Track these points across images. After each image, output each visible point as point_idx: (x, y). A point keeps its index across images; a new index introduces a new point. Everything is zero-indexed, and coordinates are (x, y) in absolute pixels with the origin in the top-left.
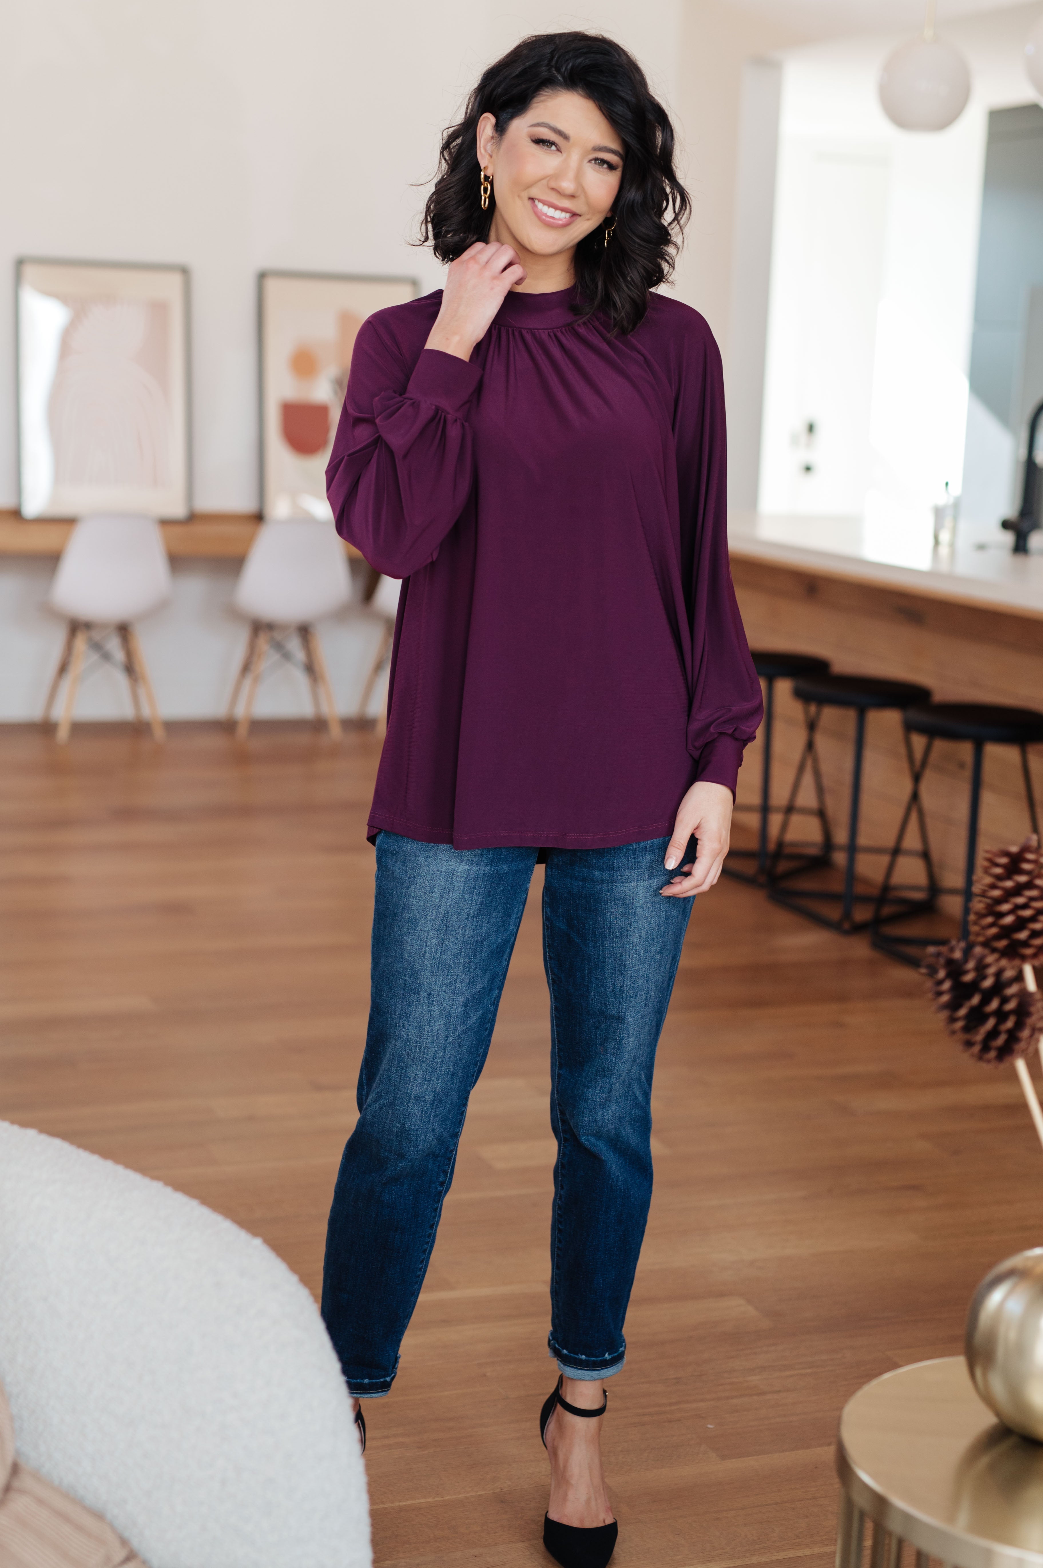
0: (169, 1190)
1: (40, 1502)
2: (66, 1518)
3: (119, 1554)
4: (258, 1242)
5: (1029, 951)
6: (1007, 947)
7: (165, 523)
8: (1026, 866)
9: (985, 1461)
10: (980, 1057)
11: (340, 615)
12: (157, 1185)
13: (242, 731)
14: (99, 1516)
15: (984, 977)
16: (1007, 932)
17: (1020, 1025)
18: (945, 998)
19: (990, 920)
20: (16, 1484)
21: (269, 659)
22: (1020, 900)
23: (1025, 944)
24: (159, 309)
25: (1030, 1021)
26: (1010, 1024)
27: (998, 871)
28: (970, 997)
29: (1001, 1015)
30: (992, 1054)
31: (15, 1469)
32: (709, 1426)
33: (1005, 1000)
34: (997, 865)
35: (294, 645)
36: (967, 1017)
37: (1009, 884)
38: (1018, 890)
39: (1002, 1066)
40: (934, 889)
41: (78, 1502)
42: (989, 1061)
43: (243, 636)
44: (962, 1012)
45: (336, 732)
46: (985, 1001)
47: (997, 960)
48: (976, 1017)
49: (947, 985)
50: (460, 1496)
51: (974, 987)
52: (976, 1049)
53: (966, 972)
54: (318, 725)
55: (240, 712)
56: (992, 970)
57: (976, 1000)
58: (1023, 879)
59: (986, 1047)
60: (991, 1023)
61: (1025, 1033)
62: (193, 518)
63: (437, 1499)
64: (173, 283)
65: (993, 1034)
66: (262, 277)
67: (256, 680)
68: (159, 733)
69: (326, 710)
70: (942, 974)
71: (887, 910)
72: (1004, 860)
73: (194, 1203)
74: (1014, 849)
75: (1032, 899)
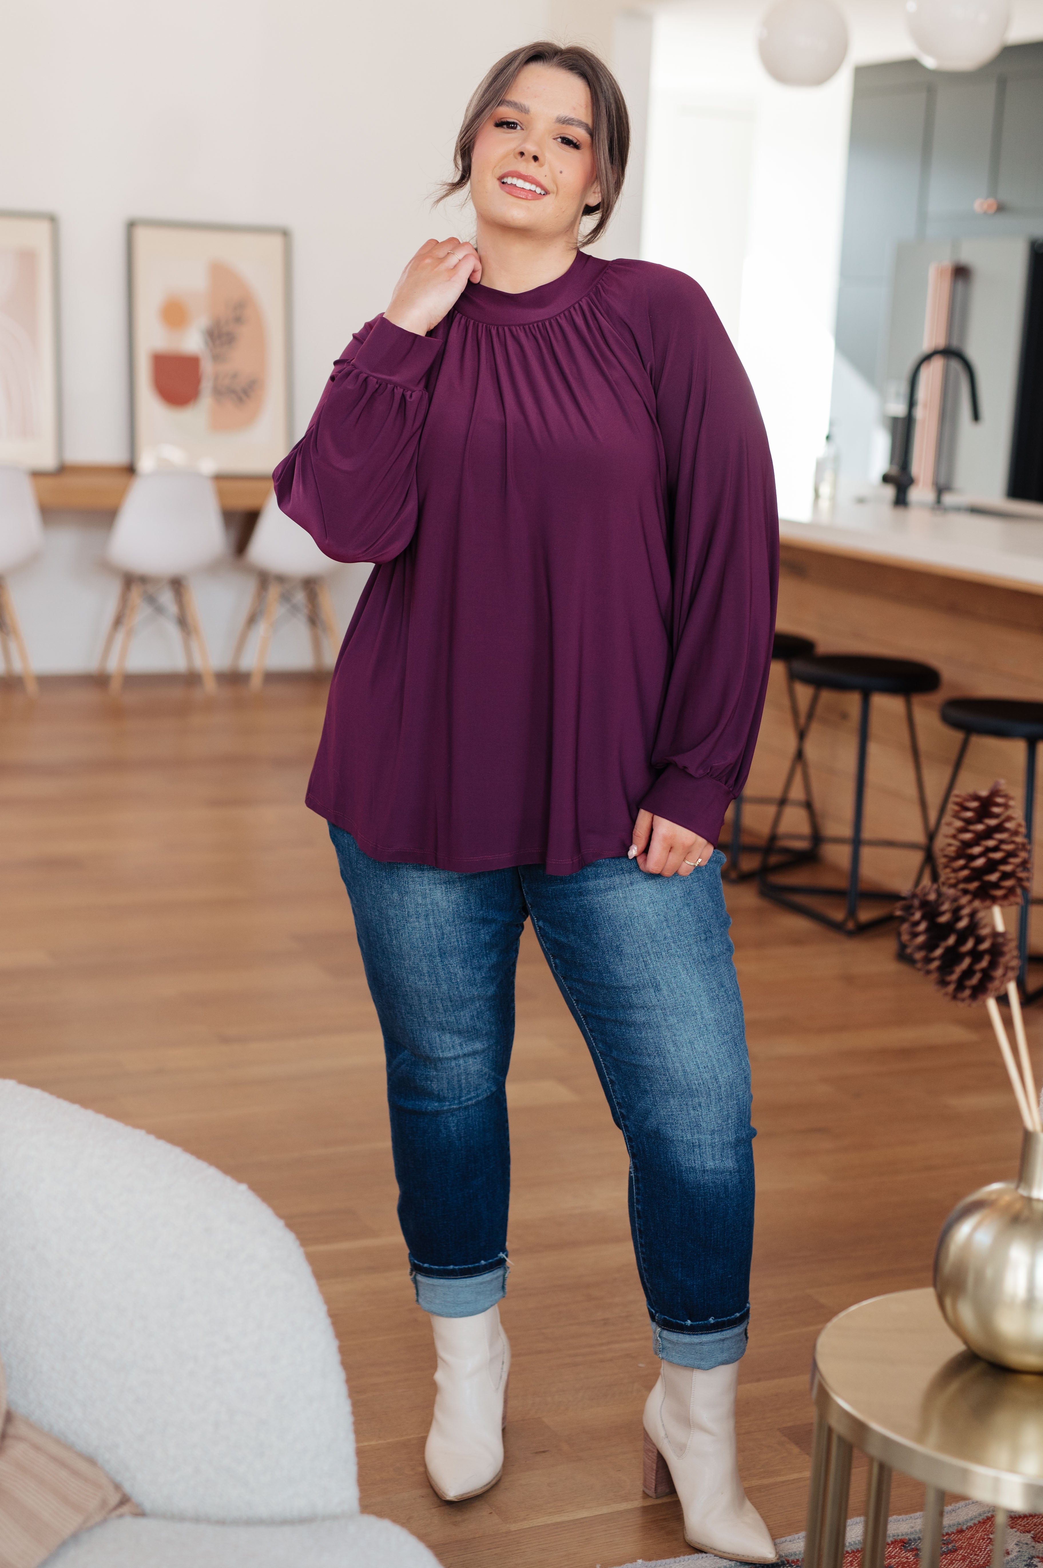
0: (151, 1138)
1: (37, 1448)
2: (63, 1464)
3: (114, 1499)
4: (243, 1187)
5: (999, 893)
6: (978, 888)
7: (37, 475)
8: (996, 810)
9: (954, 1386)
10: (954, 997)
11: (213, 569)
12: (140, 1134)
13: (115, 685)
14: (91, 1461)
15: (958, 919)
16: (977, 874)
17: (993, 965)
18: (921, 939)
19: (961, 862)
20: (11, 1431)
21: (141, 613)
22: (991, 843)
23: (996, 885)
24: (27, 258)
25: (1003, 960)
26: (984, 964)
27: (969, 814)
28: (945, 938)
29: (976, 955)
30: (967, 992)
31: (9, 1417)
32: (641, 1365)
33: (979, 940)
34: (967, 809)
35: (167, 598)
36: (942, 957)
37: (980, 827)
38: (989, 833)
39: (975, 1005)
40: (817, 838)
41: (69, 1447)
42: (963, 1000)
43: (114, 589)
44: (938, 952)
45: (210, 686)
46: (961, 941)
47: (970, 902)
48: (952, 958)
49: (922, 927)
50: (403, 1438)
51: (949, 928)
52: (951, 988)
53: (942, 913)
54: (192, 679)
55: (112, 665)
56: (966, 911)
57: (951, 940)
58: (993, 822)
59: (960, 986)
60: (966, 962)
61: (999, 972)
62: (63, 470)
63: (380, 1442)
64: (40, 232)
65: (968, 973)
66: (131, 226)
67: (130, 634)
68: (32, 688)
69: (199, 664)
70: (917, 916)
71: (774, 859)
72: (974, 804)
73: (177, 1151)
74: (984, 793)
75: (1002, 842)
